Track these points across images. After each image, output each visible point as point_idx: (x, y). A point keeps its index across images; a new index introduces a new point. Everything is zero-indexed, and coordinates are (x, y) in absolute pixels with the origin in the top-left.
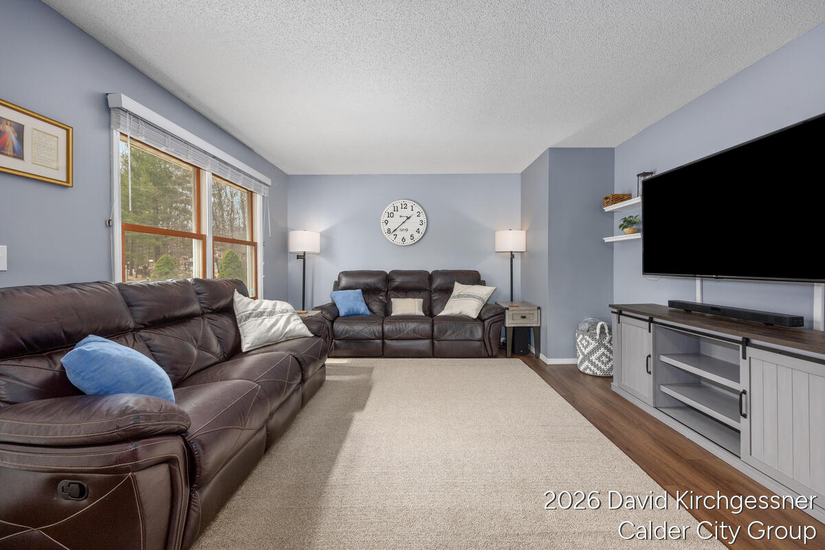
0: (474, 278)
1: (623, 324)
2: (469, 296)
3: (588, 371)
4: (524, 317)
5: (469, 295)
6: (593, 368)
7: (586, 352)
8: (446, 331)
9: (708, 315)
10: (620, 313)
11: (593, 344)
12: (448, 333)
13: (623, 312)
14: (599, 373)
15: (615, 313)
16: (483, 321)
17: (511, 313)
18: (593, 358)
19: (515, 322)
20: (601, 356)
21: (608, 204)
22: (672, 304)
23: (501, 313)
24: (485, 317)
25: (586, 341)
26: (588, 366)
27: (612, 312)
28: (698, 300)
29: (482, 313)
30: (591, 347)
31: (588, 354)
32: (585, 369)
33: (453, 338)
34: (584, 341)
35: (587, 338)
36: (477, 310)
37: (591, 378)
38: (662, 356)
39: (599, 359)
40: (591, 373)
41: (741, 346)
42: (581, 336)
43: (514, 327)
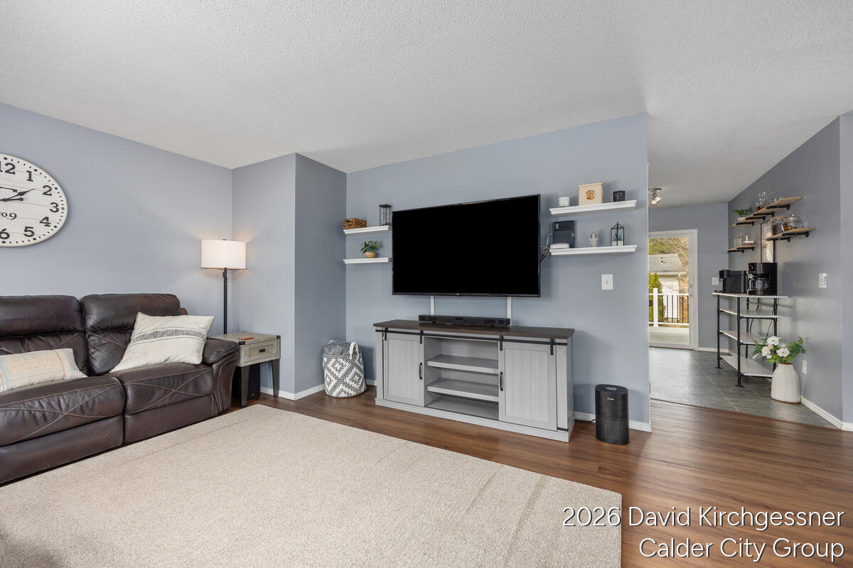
0: (168, 306)
1: (390, 340)
2: (176, 333)
3: (343, 395)
4: (262, 351)
5: (176, 331)
6: (347, 390)
7: (340, 376)
8: (153, 393)
9: (447, 324)
10: (387, 331)
11: (348, 365)
12: (157, 395)
13: (389, 329)
14: (353, 393)
15: (380, 331)
16: (210, 365)
17: (247, 348)
18: (347, 380)
19: (252, 358)
20: (354, 376)
21: (350, 227)
22: (422, 318)
23: (233, 351)
24: (212, 359)
25: (340, 363)
26: (342, 390)
27: (377, 331)
28: (433, 313)
29: (206, 355)
30: (345, 369)
31: (342, 377)
32: (340, 393)
33: (167, 402)
34: (338, 364)
35: (341, 360)
36: (198, 352)
37: (346, 400)
38: (429, 362)
39: (352, 379)
40: (346, 395)
41: (499, 342)
42: (333, 360)
43: (250, 366)
